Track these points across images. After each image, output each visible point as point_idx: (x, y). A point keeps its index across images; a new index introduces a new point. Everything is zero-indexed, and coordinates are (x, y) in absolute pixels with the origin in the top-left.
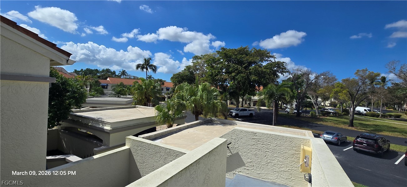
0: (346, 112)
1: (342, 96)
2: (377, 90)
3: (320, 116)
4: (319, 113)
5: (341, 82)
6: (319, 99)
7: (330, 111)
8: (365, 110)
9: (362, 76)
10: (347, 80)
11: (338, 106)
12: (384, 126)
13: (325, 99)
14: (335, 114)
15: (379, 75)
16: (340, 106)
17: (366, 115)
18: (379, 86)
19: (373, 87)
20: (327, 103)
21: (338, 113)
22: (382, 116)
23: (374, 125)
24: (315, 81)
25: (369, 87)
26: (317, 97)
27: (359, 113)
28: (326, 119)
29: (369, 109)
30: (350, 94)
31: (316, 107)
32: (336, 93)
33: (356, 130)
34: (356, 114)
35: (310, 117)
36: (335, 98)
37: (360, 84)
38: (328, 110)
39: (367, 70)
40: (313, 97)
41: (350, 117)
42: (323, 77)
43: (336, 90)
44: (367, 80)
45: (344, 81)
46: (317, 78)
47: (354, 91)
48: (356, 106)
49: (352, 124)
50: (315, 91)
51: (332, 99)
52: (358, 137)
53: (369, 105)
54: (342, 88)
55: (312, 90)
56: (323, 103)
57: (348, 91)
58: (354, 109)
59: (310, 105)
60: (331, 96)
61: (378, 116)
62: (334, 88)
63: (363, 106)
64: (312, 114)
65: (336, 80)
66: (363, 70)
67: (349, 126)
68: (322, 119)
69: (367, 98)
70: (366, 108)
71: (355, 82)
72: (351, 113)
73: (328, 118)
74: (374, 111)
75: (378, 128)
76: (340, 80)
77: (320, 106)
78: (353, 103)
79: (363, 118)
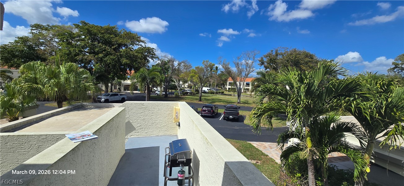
0: (197, 91)
1: (195, 79)
2: (213, 75)
3: (182, 95)
4: (180, 93)
5: (194, 69)
6: (181, 83)
7: (188, 91)
8: (208, 90)
9: (206, 65)
10: (198, 68)
11: (193, 87)
12: (216, 99)
13: (185, 82)
14: (191, 94)
15: (214, 65)
16: (194, 87)
17: (208, 93)
18: (214, 73)
19: (212, 73)
20: (186, 85)
21: (193, 93)
22: (216, 93)
23: (212, 99)
24: (178, 68)
25: (210, 73)
26: (179, 81)
27: (205, 92)
28: (186, 97)
29: (210, 88)
30: (200, 78)
31: (179, 89)
32: (192, 77)
33: (203, 103)
34: (203, 92)
35: (175, 97)
36: (191, 81)
37: (205, 70)
38: (186, 90)
39: (208, 61)
40: (176, 80)
41: (199, 95)
42: (183, 64)
43: (191, 74)
44: (208, 69)
45: (196, 68)
46: (179, 64)
47: (202, 76)
48: (203, 86)
49: (200, 100)
50: (178, 76)
51: (189, 82)
52: (204, 107)
53: (210, 86)
54: (195, 73)
55: (176, 74)
56: (183, 85)
57: (199, 76)
58: (202, 89)
59: (175, 87)
60: (188, 79)
61: (214, 93)
62: (190, 73)
63: (207, 86)
64: (176, 94)
65: (191, 67)
66: (207, 61)
67: (199, 101)
68: (183, 97)
69: (208, 81)
70: (209, 88)
71: (202, 70)
72: (200, 92)
73: (187, 96)
74: (212, 90)
75: (214, 101)
76: (194, 68)
77: (181, 88)
78: (201, 85)
79: (206, 95)
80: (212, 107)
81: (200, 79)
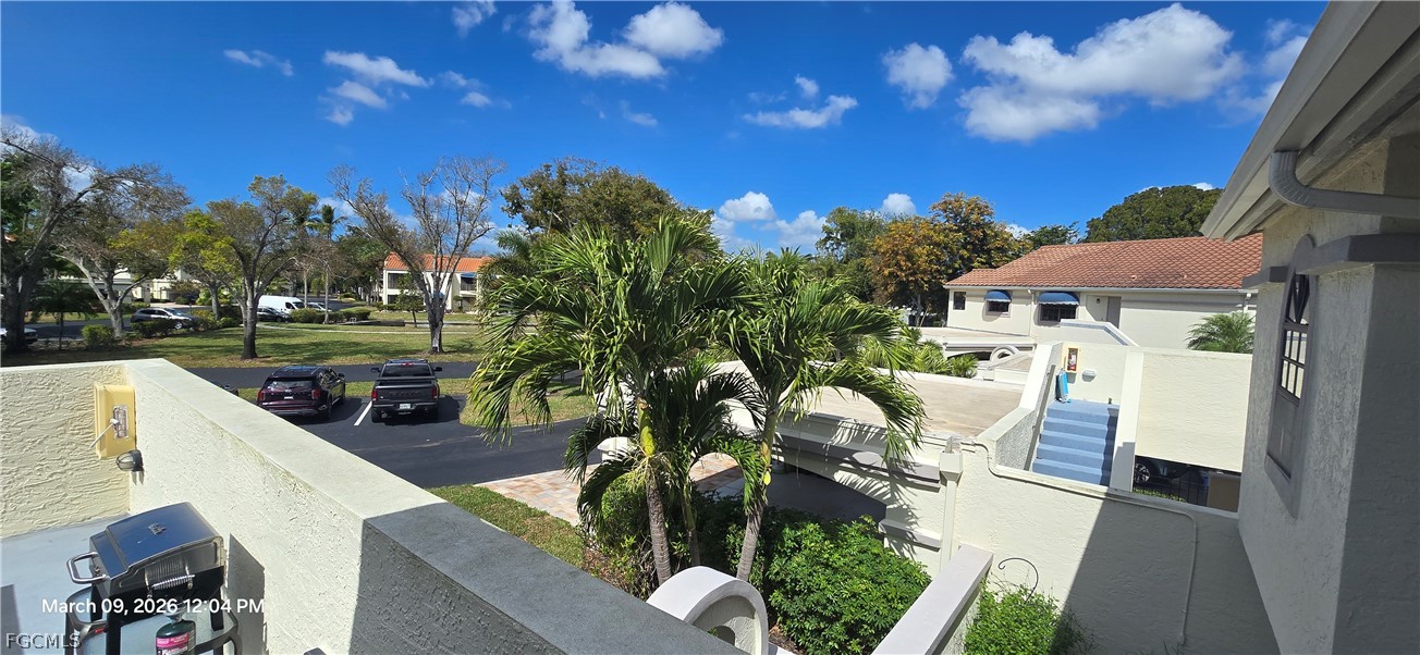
0: (231, 314)
1: (213, 260)
2: (314, 244)
3: (133, 338)
4: (123, 328)
5: (205, 210)
6: (122, 275)
7: (174, 317)
8: (288, 305)
9: (271, 199)
10: (227, 207)
11: (202, 296)
12: (334, 343)
13: (149, 270)
14: (193, 327)
15: (314, 201)
16: (208, 296)
17: (291, 320)
18: (316, 233)
19: (304, 235)
20: (159, 287)
21: (205, 322)
22: (331, 317)
23: (313, 344)
24: (97, 199)
25: (293, 234)
26: (110, 266)
27: (272, 317)
28: (160, 346)
29: (299, 300)
30: (239, 253)
31: (110, 306)
32: (191, 248)
33: (264, 365)
34: (263, 319)
35: (87, 349)
36: (188, 269)
37: (268, 221)
38: (163, 313)
39: (283, 182)
40: (89, 264)
41: (244, 329)
42: (130, 183)
43: (188, 237)
44: (285, 213)
45: (215, 207)
46: (103, 183)
47: (250, 244)
48: (261, 292)
49: (251, 351)
50: (100, 240)
51: (178, 274)
52: (270, 380)
53: (297, 289)
54: (210, 231)
55: (83, 232)
56: (139, 289)
57: (232, 245)
58: (255, 302)
59: (83, 300)
60: (171, 258)
61: (320, 320)
62: (182, 230)
63: (282, 292)
64: (93, 334)
65: (185, 202)
66: (273, 181)
67: (244, 357)
68: (142, 347)
69: (289, 266)
70: (291, 300)
71: (249, 217)
72: (247, 316)
73: (167, 341)
74: (311, 306)
75: (321, 351)
77: (127, 301)
78: (251, 284)
79: (283, 328)
80: (314, 380)
81: (242, 258)
